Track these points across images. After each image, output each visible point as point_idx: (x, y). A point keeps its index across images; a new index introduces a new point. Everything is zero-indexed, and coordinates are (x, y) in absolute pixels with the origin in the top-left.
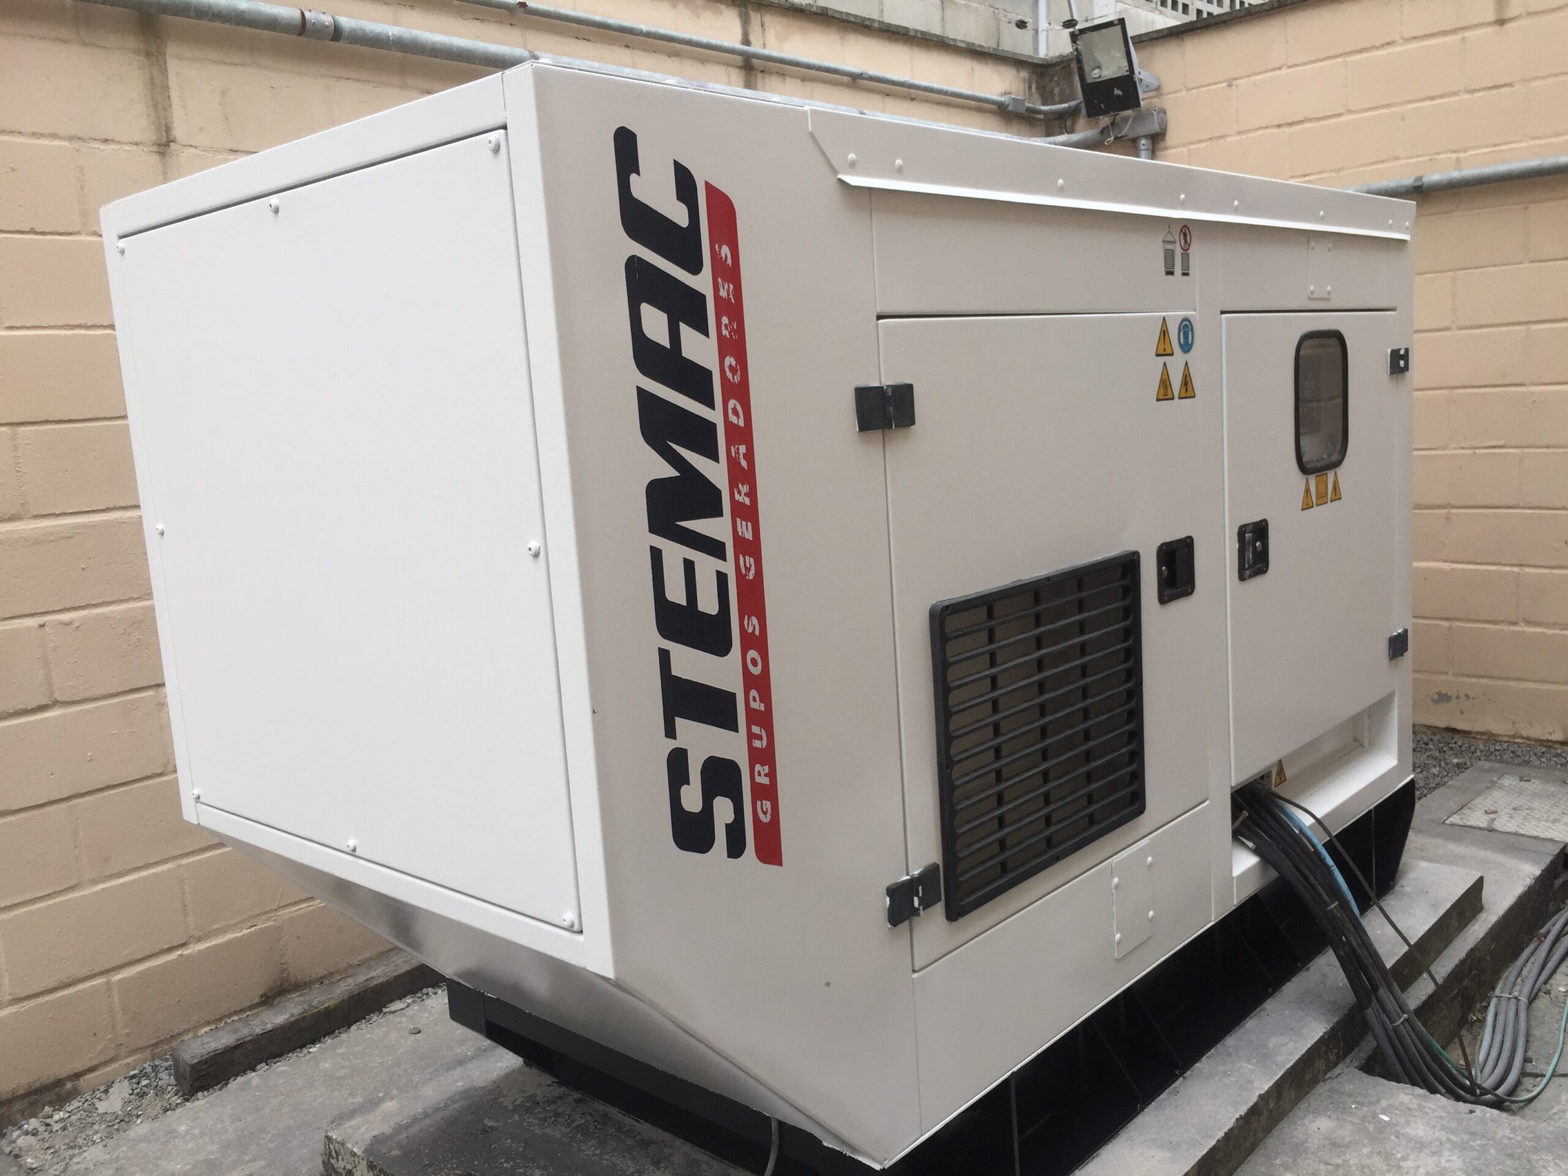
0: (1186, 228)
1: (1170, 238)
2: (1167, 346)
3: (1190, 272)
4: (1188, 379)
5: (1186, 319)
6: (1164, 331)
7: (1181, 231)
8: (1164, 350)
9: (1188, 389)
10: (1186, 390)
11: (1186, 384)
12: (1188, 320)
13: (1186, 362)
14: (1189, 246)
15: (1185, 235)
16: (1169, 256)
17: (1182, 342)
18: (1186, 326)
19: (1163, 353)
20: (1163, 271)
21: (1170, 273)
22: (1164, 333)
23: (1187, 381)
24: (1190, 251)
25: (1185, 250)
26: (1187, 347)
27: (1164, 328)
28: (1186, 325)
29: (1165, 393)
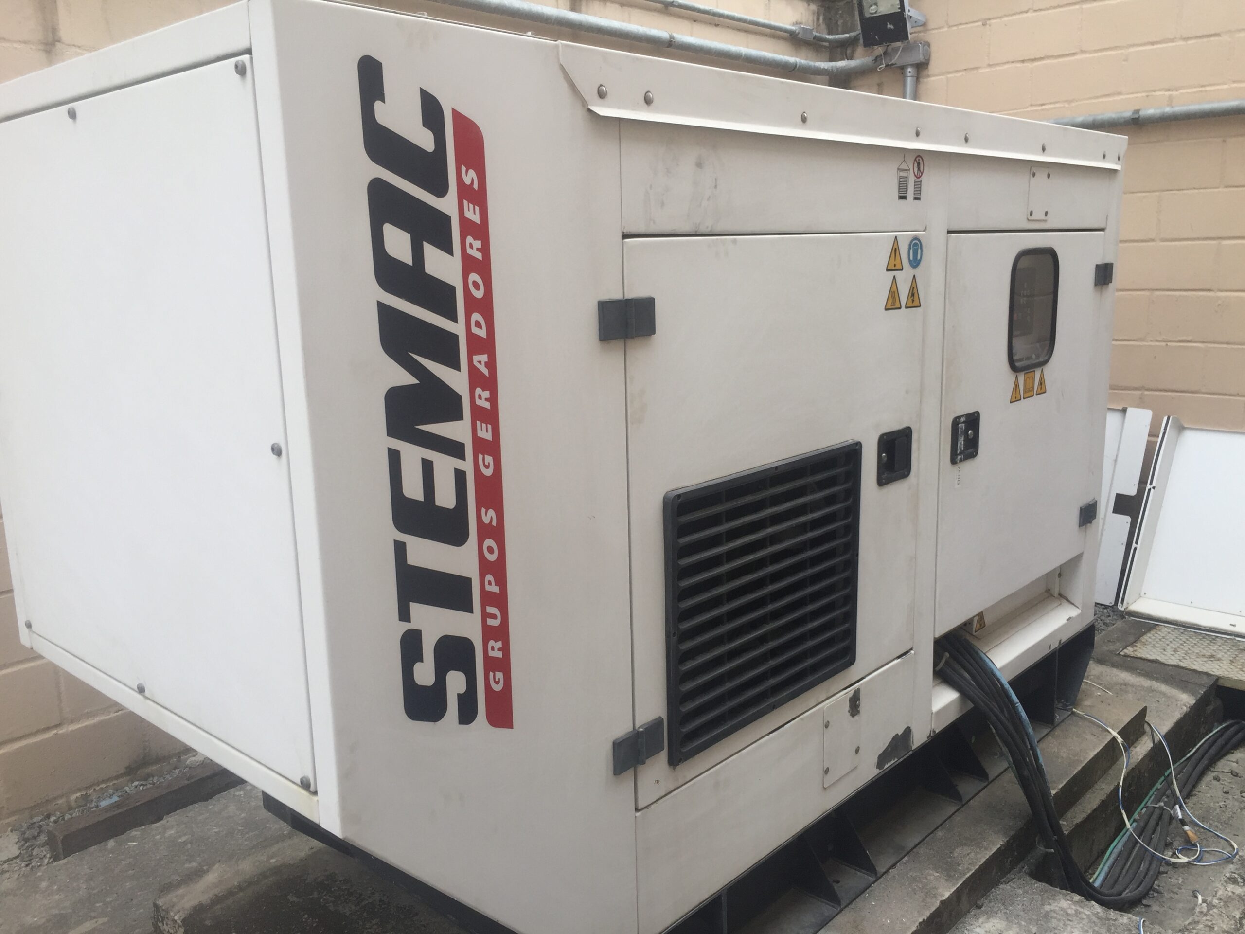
0: (919, 157)
1: (904, 166)
2: (898, 262)
3: (922, 196)
4: (915, 290)
5: (916, 238)
6: (896, 249)
7: (915, 160)
8: (895, 265)
9: (914, 300)
10: (913, 301)
11: (913, 295)
12: (919, 240)
13: (914, 276)
14: (922, 174)
15: (919, 164)
16: (903, 184)
17: (911, 258)
18: (916, 244)
19: (894, 268)
20: (896, 195)
21: (903, 197)
22: (895, 250)
23: (913, 293)
24: (922, 178)
25: (918, 177)
26: (915, 263)
27: (896, 246)
28: (914, 243)
29: (892, 303)
